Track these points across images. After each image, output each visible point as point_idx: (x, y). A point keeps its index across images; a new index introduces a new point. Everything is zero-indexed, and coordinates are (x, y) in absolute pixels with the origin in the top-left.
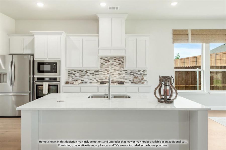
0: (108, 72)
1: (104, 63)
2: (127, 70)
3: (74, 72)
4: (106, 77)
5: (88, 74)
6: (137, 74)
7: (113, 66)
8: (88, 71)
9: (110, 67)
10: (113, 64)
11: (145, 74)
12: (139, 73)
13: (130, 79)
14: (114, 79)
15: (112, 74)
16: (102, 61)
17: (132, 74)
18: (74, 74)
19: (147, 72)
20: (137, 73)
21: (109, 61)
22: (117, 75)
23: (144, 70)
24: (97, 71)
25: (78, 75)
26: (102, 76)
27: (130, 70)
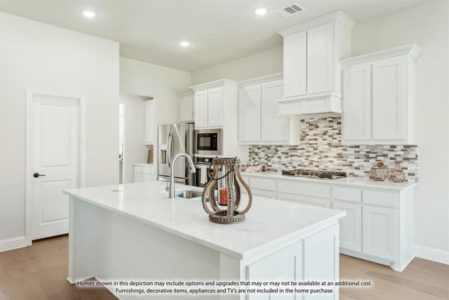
0: (315, 151)
1: (307, 132)
2: (358, 147)
3: (256, 150)
4: (311, 161)
5: (279, 154)
6: (386, 156)
7: (325, 137)
8: (279, 149)
9: (320, 140)
10: (325, 133)
11: (410, 156)
12: (392, 155)
13: (368, 170)
14: (327, 167)
15: (323, 154)
16: (304, 126)
17: (371, 155)
18: (257, 155)
19: (417, 151)
20: (385, 152)
21: (317, 127)
22: (334, 157)
23: (408, 147)
24: (294, 148)
25: (262, 155)
26: (303, 159)
27: (367, 146)
